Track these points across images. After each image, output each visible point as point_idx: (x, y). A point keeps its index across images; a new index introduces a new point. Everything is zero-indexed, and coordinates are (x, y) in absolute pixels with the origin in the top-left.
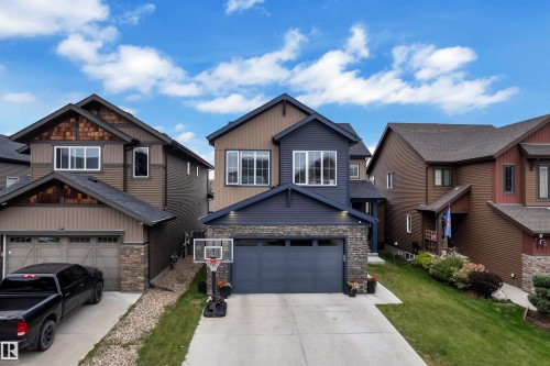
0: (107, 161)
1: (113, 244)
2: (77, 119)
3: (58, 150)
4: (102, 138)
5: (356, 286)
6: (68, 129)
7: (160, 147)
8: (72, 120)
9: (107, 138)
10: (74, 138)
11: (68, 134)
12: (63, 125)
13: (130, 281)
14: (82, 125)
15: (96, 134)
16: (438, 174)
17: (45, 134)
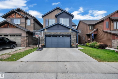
0: (21, 22)
1: (20, 37)
2: (15, 13)
3: (12, 20)
4: (20, 17)
5: (73, 45)
6: (14, 15)
7: (33, 19)
8: (14, 13)
9: (21, 17)
10: (15, 17)
11: (13, 16)
12: (13, 15)
13: (23, 44)
14: (16, 14)
15: (19, 16)
16: (90, 27)
17: (9, 16)
